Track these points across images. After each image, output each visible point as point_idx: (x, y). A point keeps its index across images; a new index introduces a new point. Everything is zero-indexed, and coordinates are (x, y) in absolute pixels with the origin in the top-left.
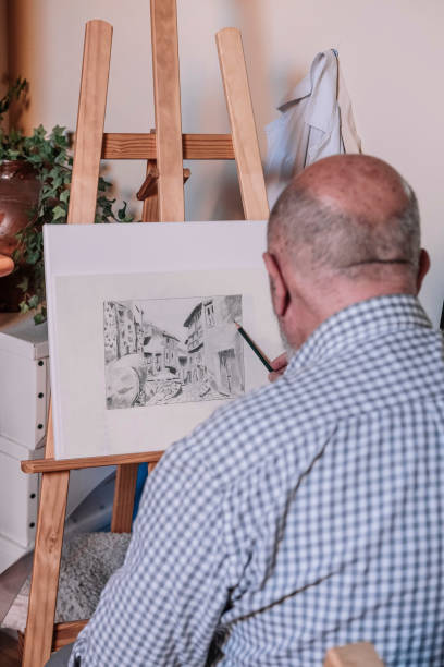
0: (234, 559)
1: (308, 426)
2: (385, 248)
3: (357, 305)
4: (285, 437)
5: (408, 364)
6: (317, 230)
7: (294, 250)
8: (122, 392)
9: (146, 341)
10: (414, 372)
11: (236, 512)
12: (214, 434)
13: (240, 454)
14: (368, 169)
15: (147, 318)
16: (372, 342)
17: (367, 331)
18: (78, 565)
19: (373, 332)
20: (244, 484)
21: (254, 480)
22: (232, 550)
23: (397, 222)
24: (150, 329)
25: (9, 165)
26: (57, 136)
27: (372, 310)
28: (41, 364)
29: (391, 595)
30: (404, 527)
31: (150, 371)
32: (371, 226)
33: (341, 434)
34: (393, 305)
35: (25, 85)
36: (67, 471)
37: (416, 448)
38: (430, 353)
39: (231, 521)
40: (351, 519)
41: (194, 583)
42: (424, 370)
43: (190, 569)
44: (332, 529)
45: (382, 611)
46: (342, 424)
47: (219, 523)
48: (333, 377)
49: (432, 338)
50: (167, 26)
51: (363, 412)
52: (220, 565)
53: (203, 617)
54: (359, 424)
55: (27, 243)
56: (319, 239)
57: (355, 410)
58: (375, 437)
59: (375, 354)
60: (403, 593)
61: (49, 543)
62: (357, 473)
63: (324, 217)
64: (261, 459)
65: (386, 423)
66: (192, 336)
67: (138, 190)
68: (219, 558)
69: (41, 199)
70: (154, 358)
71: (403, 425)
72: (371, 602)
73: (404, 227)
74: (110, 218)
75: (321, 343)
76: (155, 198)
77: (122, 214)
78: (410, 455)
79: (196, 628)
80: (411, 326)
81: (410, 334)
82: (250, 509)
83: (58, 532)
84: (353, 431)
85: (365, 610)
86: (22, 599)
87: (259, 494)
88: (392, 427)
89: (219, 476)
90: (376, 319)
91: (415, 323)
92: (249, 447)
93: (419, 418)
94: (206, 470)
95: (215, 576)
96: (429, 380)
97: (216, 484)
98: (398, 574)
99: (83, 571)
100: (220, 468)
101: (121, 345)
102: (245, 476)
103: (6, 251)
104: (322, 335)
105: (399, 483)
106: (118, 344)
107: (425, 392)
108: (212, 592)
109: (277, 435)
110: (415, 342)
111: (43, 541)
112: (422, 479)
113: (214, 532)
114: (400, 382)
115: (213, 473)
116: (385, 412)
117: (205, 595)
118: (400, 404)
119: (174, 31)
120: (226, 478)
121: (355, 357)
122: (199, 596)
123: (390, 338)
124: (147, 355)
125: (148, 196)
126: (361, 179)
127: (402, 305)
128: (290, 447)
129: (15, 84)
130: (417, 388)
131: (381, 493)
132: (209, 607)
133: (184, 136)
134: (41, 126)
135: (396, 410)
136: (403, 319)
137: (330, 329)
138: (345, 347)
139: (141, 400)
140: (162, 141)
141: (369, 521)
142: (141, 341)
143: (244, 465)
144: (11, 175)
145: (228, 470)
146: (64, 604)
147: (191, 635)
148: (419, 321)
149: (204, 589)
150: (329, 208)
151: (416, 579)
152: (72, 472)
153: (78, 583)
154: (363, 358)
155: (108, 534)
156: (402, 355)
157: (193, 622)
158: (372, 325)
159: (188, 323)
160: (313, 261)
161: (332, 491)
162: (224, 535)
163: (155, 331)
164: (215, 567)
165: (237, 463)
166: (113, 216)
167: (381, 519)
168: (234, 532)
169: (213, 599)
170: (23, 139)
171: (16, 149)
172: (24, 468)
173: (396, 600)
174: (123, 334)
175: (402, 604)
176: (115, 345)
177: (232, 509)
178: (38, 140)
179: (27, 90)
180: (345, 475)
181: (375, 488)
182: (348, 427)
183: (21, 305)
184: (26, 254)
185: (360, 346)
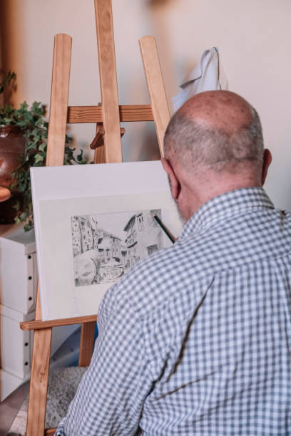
0: (153, 363)
1: (195, 277)
2: (238, 149)
3: (226, 194)
4: (180, 285)
5: (258, 234)
6: (193, 141)
7: (180, 155)
8: (85, 275)
9: (100, 241)
10: (262, 240)
11: (152, 333)
12: (135, 282)
13: (151, 296)
14: (224, 99)
15: (99, 226)
16: (235, 219)
17: (232, 211)
18: (58, 389)
19: (236, 212)
20: (156, 316)
21: (162, 313)
22: (151, 357)
23: (246, 132)
24: (102, 233)
25: (6, 128)
26: (36, 109)
27: (236, 198)
28: (29, 257)
29: (250, 384)
30: (258, 342)
31: (103, 261)
32: (228, 135)
33: (216, 282)
34: (249, 195)
35: (14, 76)
36: (51, 328)
37: (264, 291)
38: (272, 227)
39: (149, 339)
40: (223, 337)
41: (129, 379)
42: (269, 239)
43: (125, 370)
44: (211, 343)
45: (245, 394)
46: (217, 276)
47: (142, 341)
48: (211, 243)
49: (274, 217)
50: (107, 36)
51: (230, 268)
52: (145, 368)
53: (136, 399)
54: (228, 276)
55: (18, 179)
56: (195, 146)
57: (225, 266)
58: (238, 285)
59: (237, 228)
60: (258, 382)
61: (40, 376)
62: (227, 308)
63: (198, 131)
64: (166, 299)
65: (245, 275)
66: (129, 237)
67: (91, 142)
68: (144, 363)
69: (26, 150)
70: (105, 252)
71: (256, 276)
72: (238, 389)
73: (251, 135)
74: (72, 161)
75: (202, 218)
76: (102, 148)
77: (80, 158)
78: (261, 296)
79: (131, 405)
80: (261, 208)
81: (260, 214)
82: (161, 331)
83: (45, 369)
84: (224, 281)
85: (234, 393)
86: (22, 413)
87: (165, 321)
88: (249, 278)
89: (139, 310)
90: (238, 204)
91: (263, 206)
92: (157, 291)
93: (266, 271)
94: (131, 306)
95: (142, 374)
96: (272, 245)
97: (137, 315)
98: (255, 371)
99: (61, 393)
100: (140, 305)
101: (84, 244)
102: (156, 310)
103: (4, 184)
104: (203, 213)
105: (254, 314)
106: (81, 244)
107: (270, 253)
108: (140, 384)
109: (175, 284)
110: (263, 219)
111: (35, 374)
112: (269, 311)
113: (139, 347)
114: (254, 247)
115: (135, 309)
116: (244, 268)
117: (136, 386)
118: (254, 262)
119: (111, 39)
120: (143, 312)
121: (225, 229)
122: (132, 387)
123: (248, 217)
124: (100, 250)
125: (97, 146)
126: (220, 106)
127: (255, 194)
128: (184, 291)
129: (7, 75)
130: (264, 251)
131: (242, 320)
132: (139, 393)
133: (120, 107)
134: (25, 102)
135: (251, 266)
136: (255, 204)
137: (209, 209)
138: (218, 222)
139: (98, 280)
140: (106, 111)
141: (235, 339)
142: (96, 241)
143: (155, 303)
144: (7, 135)
145: (144, 306)
146: (50, 415)
147: (129, 410)
148: (265, 204)
149: (135, 382)
150: (200, 125)
151: (266, 373)
152: (53, 328)
153: (58, 401)
154: (230, 230)
155: (77, 368)
156: (255, 228)
157: (130, 402)
158: (236, 208)
159: (126, 229)
160: (193, 161)
161: (211, 319)
162: (146, 348)
163: (105, 235)
164: (142, 369)
165: (150, 302)
166: (74, 159)
167: (243, 337)
168: (151, 346)
169: (142, 388)
170: (13, 111)
171: (9, 117)
172: (22, 327)
173: (254, 386)
174: (85, 237)
175: (258, 389)
176: (79, 245)
177: (149, 331)
178: (23, 112)
179: (15, 79)
180: (219, 309)
181: (238, 317)
182: (221, 278)
183: (15, 219)
184: (18, 186)
185: (228, 222)
